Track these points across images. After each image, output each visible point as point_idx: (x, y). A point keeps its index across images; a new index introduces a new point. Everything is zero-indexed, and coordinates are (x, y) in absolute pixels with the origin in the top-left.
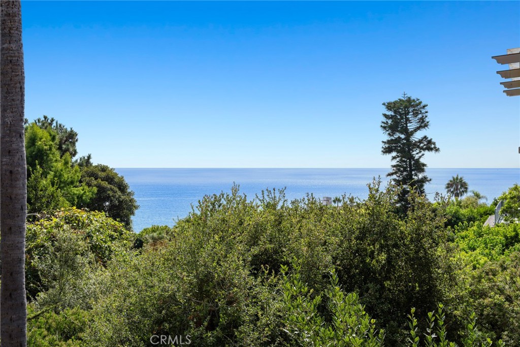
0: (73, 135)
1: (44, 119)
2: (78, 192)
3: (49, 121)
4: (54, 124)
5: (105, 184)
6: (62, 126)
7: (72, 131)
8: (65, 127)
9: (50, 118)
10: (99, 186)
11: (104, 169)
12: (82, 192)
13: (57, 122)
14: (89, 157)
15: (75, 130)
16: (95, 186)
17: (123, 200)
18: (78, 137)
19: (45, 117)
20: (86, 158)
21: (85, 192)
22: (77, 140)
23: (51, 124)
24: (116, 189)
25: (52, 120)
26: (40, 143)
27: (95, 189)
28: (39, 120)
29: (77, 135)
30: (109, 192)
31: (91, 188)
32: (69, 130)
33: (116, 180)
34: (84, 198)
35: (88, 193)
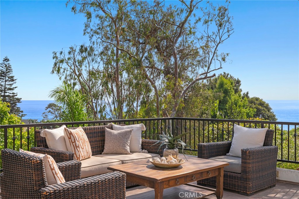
0: (239, 82)
1: (224, 74)
2: (246, 111)
3: (226, 75)
4: (229, 76)
5: (260, 107)
6: (233, 77)
7: (238, 80)
8: (234, 78)
9: (227, 73)
10: (257, 108)
11: (257, 99)
12: (249, 111)
13: (230, 75)
14: (247, 93)
15: (239, 79)
16: (255, 108)
17: (270, 116)
18: (241, 83)
19: (224, 73)
20: (246, 94)
21: (250, 111)
22: (240, 84)
23: (227, 76)
24: (266, 110)
25: (228, 74)
26: (226, 86)
27: (255, 110)
28: (221, 75)
29: (240, 82)
30: (262, 111)
31: (253, 109)
32: (237, 79)
33: (265, 105)
34: (250, 114)
35: (252, 112)
